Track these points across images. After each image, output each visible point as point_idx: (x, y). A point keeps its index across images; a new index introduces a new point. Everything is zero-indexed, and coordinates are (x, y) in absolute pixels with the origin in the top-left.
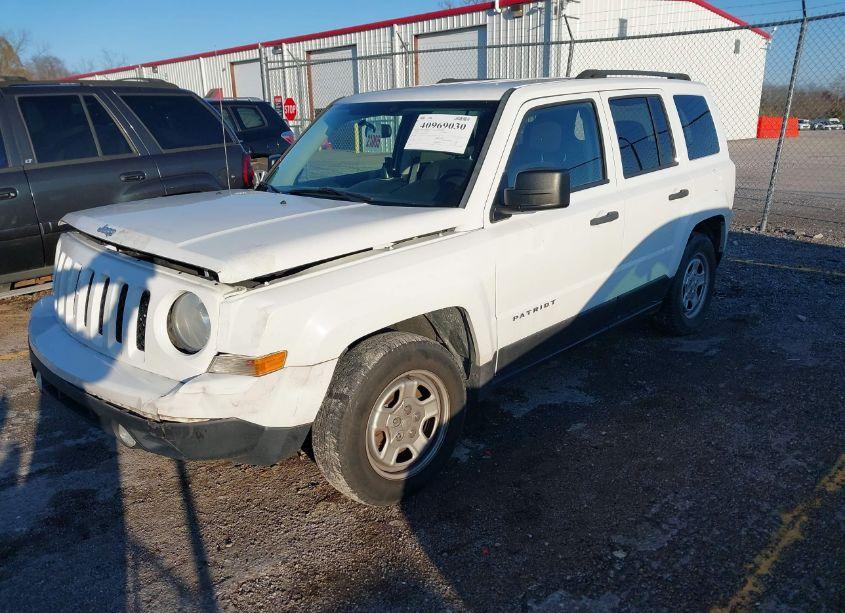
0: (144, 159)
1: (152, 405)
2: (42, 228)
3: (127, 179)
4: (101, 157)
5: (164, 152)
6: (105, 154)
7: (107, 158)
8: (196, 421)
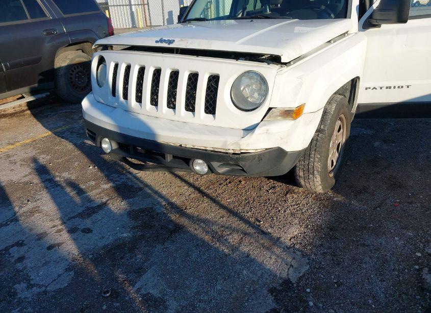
0: (54, 21)
1: (237, 144)
2: (4, 67)
3: (48, 34)
4: (29, 20)
5: (65, 16)
6: (32, 18)
7: (34, 20)
8: (259, 151)
